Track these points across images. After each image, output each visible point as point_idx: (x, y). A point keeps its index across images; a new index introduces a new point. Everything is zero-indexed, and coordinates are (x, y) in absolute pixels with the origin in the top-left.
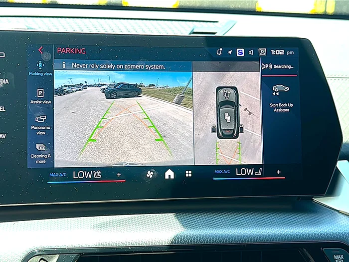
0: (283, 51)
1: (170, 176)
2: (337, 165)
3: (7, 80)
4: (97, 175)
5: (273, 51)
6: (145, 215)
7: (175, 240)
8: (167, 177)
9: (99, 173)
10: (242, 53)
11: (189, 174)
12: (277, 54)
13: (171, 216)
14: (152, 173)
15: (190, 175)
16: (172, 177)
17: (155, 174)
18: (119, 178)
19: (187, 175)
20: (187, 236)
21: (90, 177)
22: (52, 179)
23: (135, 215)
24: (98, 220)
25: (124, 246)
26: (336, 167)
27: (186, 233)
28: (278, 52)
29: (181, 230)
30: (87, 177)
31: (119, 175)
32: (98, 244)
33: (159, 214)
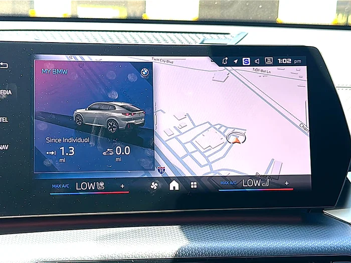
0: (290, 59)
1: (174, 187)
2: (348, 176)
3: (10, 91)
4: (100, 186)
5: (280, 60)
6: (150, 227)
7: (179, 253)
8: (171, 188)
9: (102, 184)
10: (248, 62)
11: (194, 185)
12: (283, 62)
13: (176, 228)
14: (156, 184)
15: (195, 187)
16: (177, 188)
17: (160, 185)
18: (122, 190)
19: (192, 187)
20: (192, 248)
21: (93, 188)
22: (54, 190)
23: (140, 228)
24: (102, 233)
25: (127, 259)
26: (347, 178)
27: (190, 246)
28: (285, 61)
29: (185, 243)
30: (90, 189)
31: (122, 186)
32: (100, 257)
33: (163, 227)
